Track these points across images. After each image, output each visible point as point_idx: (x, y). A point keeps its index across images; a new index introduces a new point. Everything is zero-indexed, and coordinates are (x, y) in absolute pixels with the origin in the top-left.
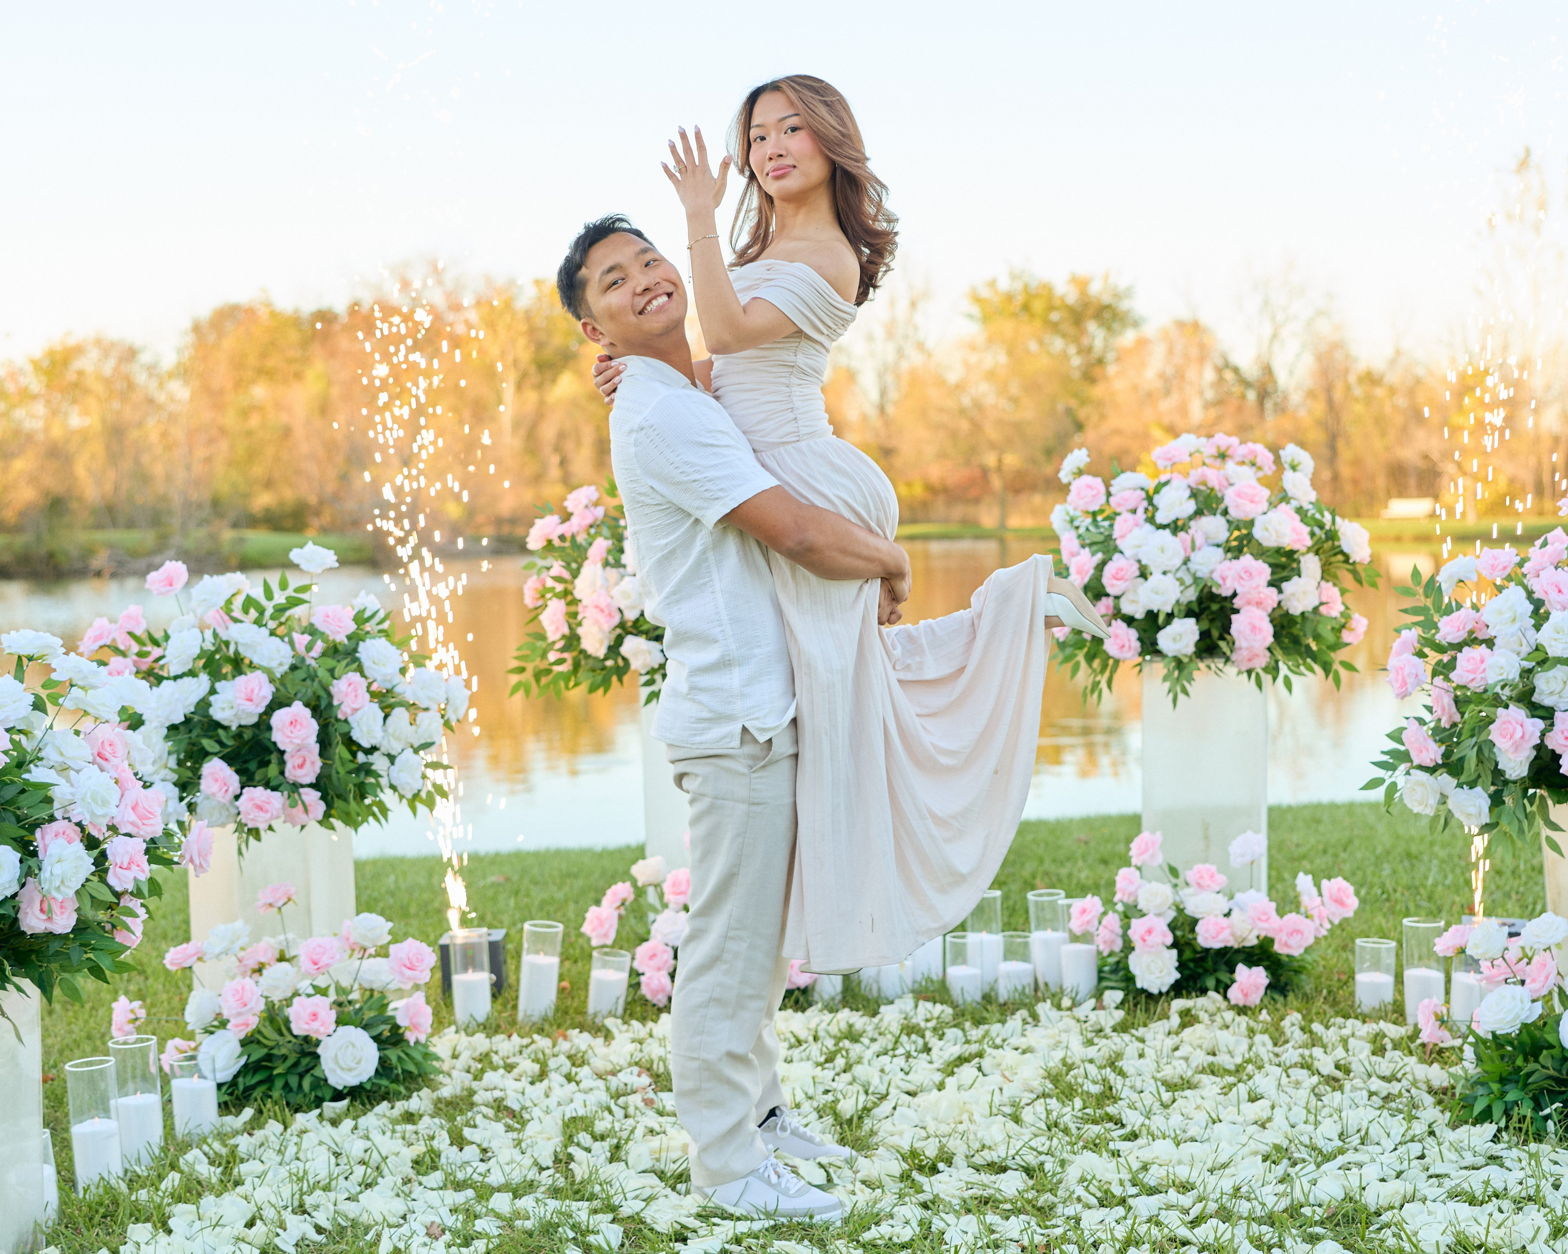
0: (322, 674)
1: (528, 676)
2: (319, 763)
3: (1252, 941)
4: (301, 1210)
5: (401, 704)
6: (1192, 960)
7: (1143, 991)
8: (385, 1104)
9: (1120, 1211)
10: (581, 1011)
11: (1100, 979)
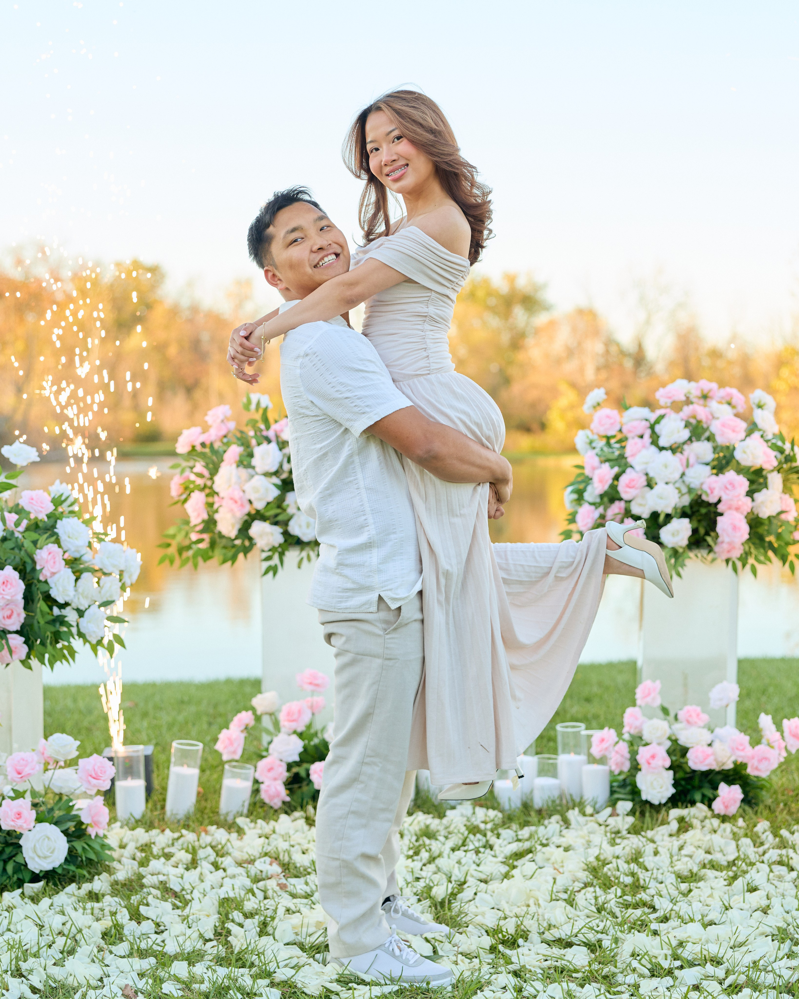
0: (27, 544)
1: (172, 550)
2: (23, 615)
3: (729, 766)
4: (19, 974)
5: (87, 570)
6: (683, 779)
7: (647, 802)
8: (74, 885)
9: (668, 981)
10: (215, 812)
11: (612, 792)
